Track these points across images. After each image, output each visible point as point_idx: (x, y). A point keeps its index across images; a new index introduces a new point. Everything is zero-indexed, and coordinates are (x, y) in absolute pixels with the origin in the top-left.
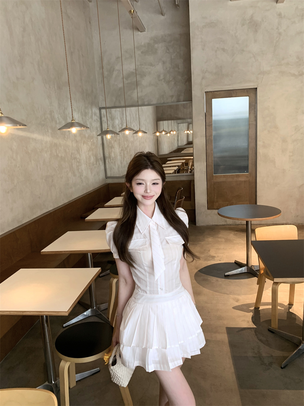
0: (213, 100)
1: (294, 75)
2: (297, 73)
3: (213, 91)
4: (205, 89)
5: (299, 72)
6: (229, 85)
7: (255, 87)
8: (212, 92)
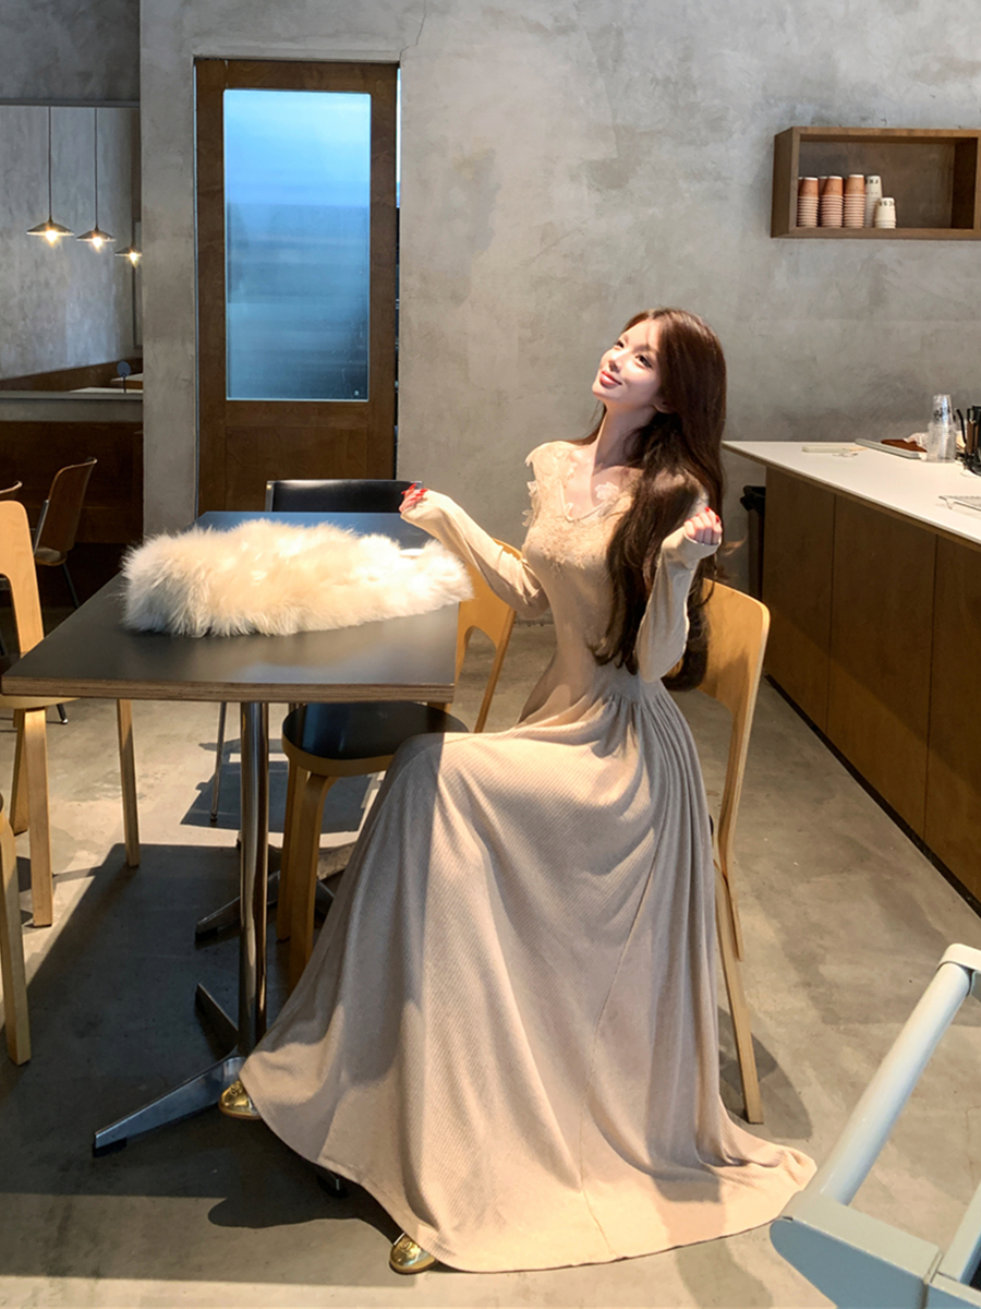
0: (228, 94)
1: (538, 28)
2: (548, 23)
3: (229, 60)
4: (195, 47)
5: (556, 20)
6: (292, 40)
7: (393, 58)
8: (222, 60)
